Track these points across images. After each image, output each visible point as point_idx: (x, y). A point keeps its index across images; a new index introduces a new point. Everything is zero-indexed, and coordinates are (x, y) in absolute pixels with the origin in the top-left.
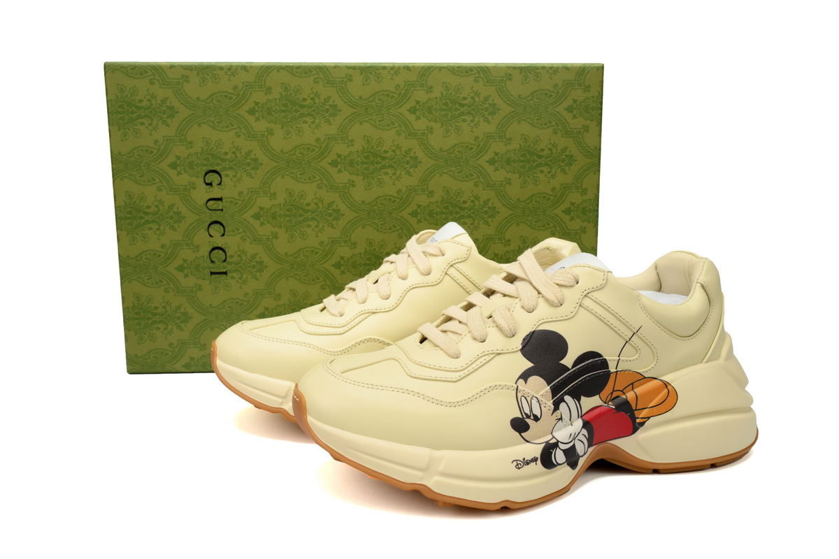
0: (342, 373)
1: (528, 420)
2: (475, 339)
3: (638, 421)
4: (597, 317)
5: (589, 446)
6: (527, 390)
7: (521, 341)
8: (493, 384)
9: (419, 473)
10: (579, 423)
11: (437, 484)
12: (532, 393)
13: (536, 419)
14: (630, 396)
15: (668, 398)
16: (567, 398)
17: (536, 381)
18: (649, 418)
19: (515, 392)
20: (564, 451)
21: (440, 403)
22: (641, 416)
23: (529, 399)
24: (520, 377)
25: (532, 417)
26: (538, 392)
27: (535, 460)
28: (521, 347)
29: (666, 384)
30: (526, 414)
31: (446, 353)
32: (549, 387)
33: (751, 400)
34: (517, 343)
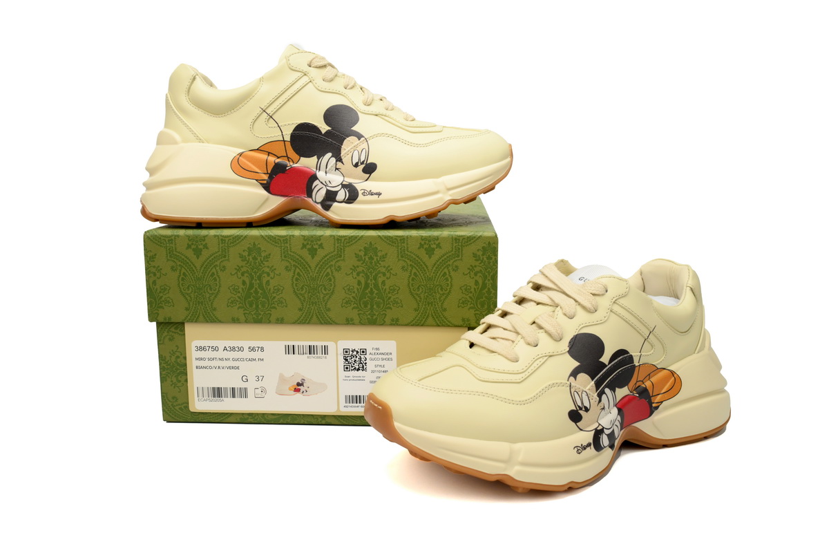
0: (420, 380)
1: (580, 412)
2: (529, 344)
3: (654, 405)
4: (624, 320)
5: (621, 430)
6: (578, 386)
7: (567, 344)
8: (551, 383)
9: (502, 465)
10: (615, 411)
11: (518, 473)
12: (582, 388)
13: (587, 410)
14: (648, 384)
15: (675, 385)
16: (607, 390)
17: (583, 377)
18: (662, 402)
19: (569, 388)
20: (608, 435)
21: (512, 402)
22: (656, 401)
23: (580, 393)
24: (571, 375)
25: (583, 409)
26: (585, 387)
27: (589, 445)
28: (568, 349)
29: (673, 373)
30: (579, 407)
31: (506, 358)
32: (593, 382)
33: (725, 382)
34: (564, 346)
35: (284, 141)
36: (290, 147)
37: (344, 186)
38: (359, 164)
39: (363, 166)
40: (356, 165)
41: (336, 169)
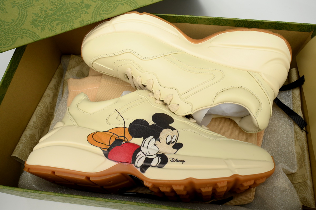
35: (125, 127)
36: (128, 131)
37: (158, 155)
38: (171, 143)
39: (174, 144)
40: (169, 143)
41: (155, 145)
